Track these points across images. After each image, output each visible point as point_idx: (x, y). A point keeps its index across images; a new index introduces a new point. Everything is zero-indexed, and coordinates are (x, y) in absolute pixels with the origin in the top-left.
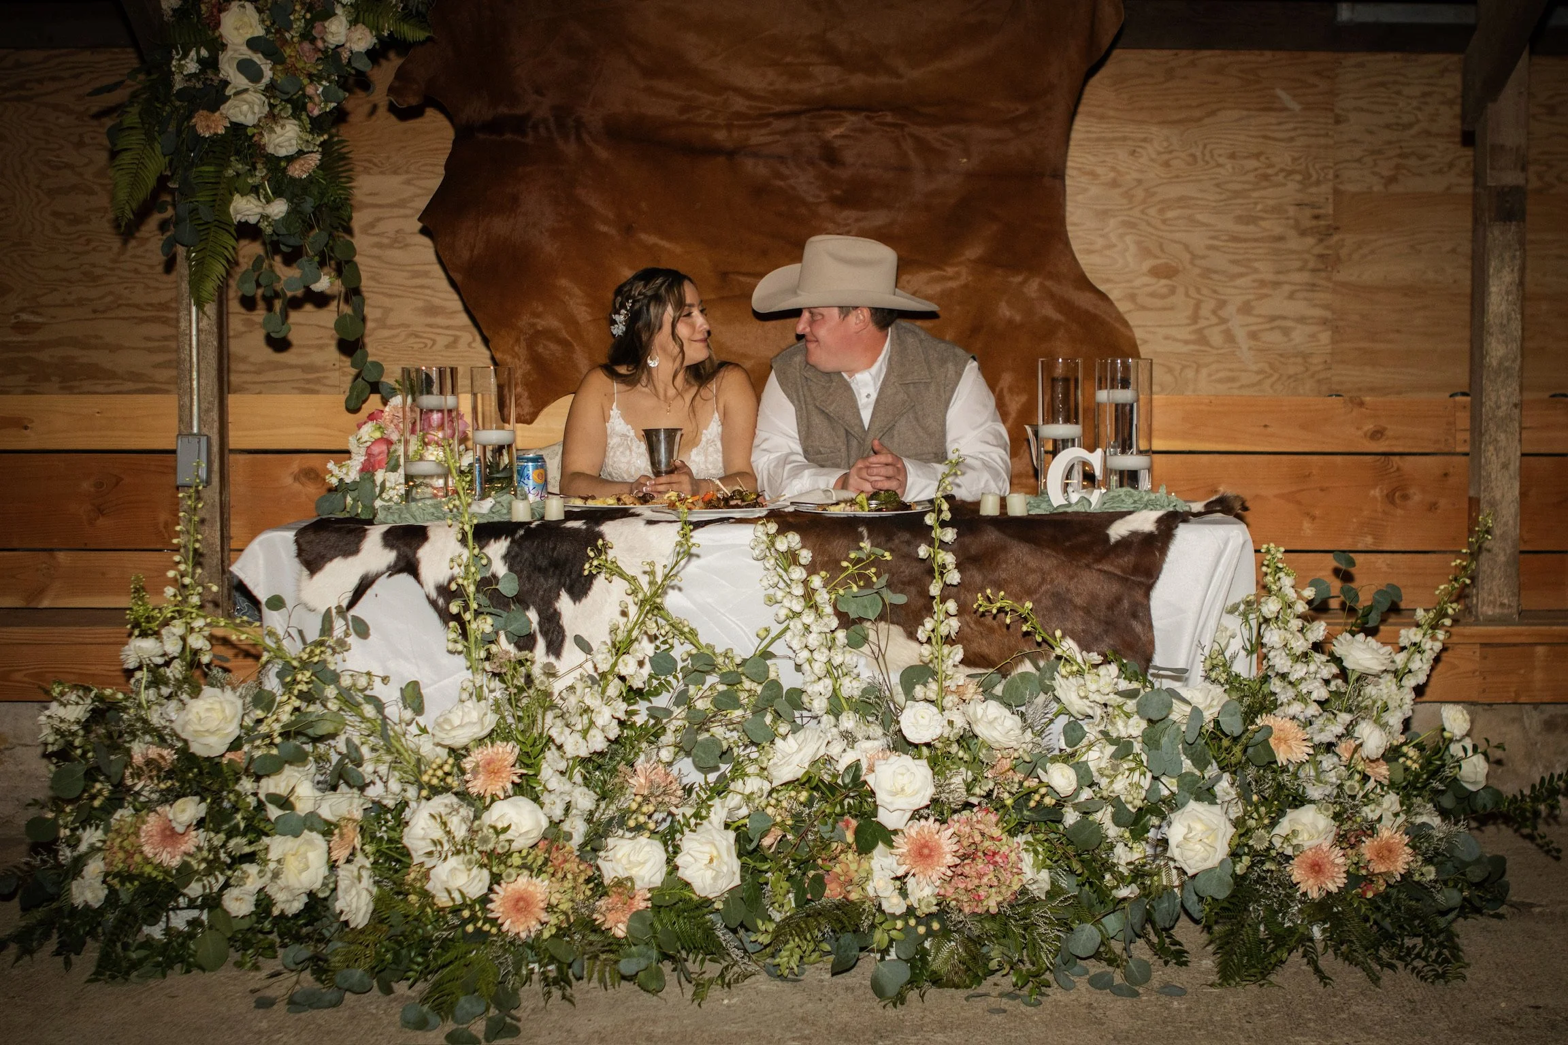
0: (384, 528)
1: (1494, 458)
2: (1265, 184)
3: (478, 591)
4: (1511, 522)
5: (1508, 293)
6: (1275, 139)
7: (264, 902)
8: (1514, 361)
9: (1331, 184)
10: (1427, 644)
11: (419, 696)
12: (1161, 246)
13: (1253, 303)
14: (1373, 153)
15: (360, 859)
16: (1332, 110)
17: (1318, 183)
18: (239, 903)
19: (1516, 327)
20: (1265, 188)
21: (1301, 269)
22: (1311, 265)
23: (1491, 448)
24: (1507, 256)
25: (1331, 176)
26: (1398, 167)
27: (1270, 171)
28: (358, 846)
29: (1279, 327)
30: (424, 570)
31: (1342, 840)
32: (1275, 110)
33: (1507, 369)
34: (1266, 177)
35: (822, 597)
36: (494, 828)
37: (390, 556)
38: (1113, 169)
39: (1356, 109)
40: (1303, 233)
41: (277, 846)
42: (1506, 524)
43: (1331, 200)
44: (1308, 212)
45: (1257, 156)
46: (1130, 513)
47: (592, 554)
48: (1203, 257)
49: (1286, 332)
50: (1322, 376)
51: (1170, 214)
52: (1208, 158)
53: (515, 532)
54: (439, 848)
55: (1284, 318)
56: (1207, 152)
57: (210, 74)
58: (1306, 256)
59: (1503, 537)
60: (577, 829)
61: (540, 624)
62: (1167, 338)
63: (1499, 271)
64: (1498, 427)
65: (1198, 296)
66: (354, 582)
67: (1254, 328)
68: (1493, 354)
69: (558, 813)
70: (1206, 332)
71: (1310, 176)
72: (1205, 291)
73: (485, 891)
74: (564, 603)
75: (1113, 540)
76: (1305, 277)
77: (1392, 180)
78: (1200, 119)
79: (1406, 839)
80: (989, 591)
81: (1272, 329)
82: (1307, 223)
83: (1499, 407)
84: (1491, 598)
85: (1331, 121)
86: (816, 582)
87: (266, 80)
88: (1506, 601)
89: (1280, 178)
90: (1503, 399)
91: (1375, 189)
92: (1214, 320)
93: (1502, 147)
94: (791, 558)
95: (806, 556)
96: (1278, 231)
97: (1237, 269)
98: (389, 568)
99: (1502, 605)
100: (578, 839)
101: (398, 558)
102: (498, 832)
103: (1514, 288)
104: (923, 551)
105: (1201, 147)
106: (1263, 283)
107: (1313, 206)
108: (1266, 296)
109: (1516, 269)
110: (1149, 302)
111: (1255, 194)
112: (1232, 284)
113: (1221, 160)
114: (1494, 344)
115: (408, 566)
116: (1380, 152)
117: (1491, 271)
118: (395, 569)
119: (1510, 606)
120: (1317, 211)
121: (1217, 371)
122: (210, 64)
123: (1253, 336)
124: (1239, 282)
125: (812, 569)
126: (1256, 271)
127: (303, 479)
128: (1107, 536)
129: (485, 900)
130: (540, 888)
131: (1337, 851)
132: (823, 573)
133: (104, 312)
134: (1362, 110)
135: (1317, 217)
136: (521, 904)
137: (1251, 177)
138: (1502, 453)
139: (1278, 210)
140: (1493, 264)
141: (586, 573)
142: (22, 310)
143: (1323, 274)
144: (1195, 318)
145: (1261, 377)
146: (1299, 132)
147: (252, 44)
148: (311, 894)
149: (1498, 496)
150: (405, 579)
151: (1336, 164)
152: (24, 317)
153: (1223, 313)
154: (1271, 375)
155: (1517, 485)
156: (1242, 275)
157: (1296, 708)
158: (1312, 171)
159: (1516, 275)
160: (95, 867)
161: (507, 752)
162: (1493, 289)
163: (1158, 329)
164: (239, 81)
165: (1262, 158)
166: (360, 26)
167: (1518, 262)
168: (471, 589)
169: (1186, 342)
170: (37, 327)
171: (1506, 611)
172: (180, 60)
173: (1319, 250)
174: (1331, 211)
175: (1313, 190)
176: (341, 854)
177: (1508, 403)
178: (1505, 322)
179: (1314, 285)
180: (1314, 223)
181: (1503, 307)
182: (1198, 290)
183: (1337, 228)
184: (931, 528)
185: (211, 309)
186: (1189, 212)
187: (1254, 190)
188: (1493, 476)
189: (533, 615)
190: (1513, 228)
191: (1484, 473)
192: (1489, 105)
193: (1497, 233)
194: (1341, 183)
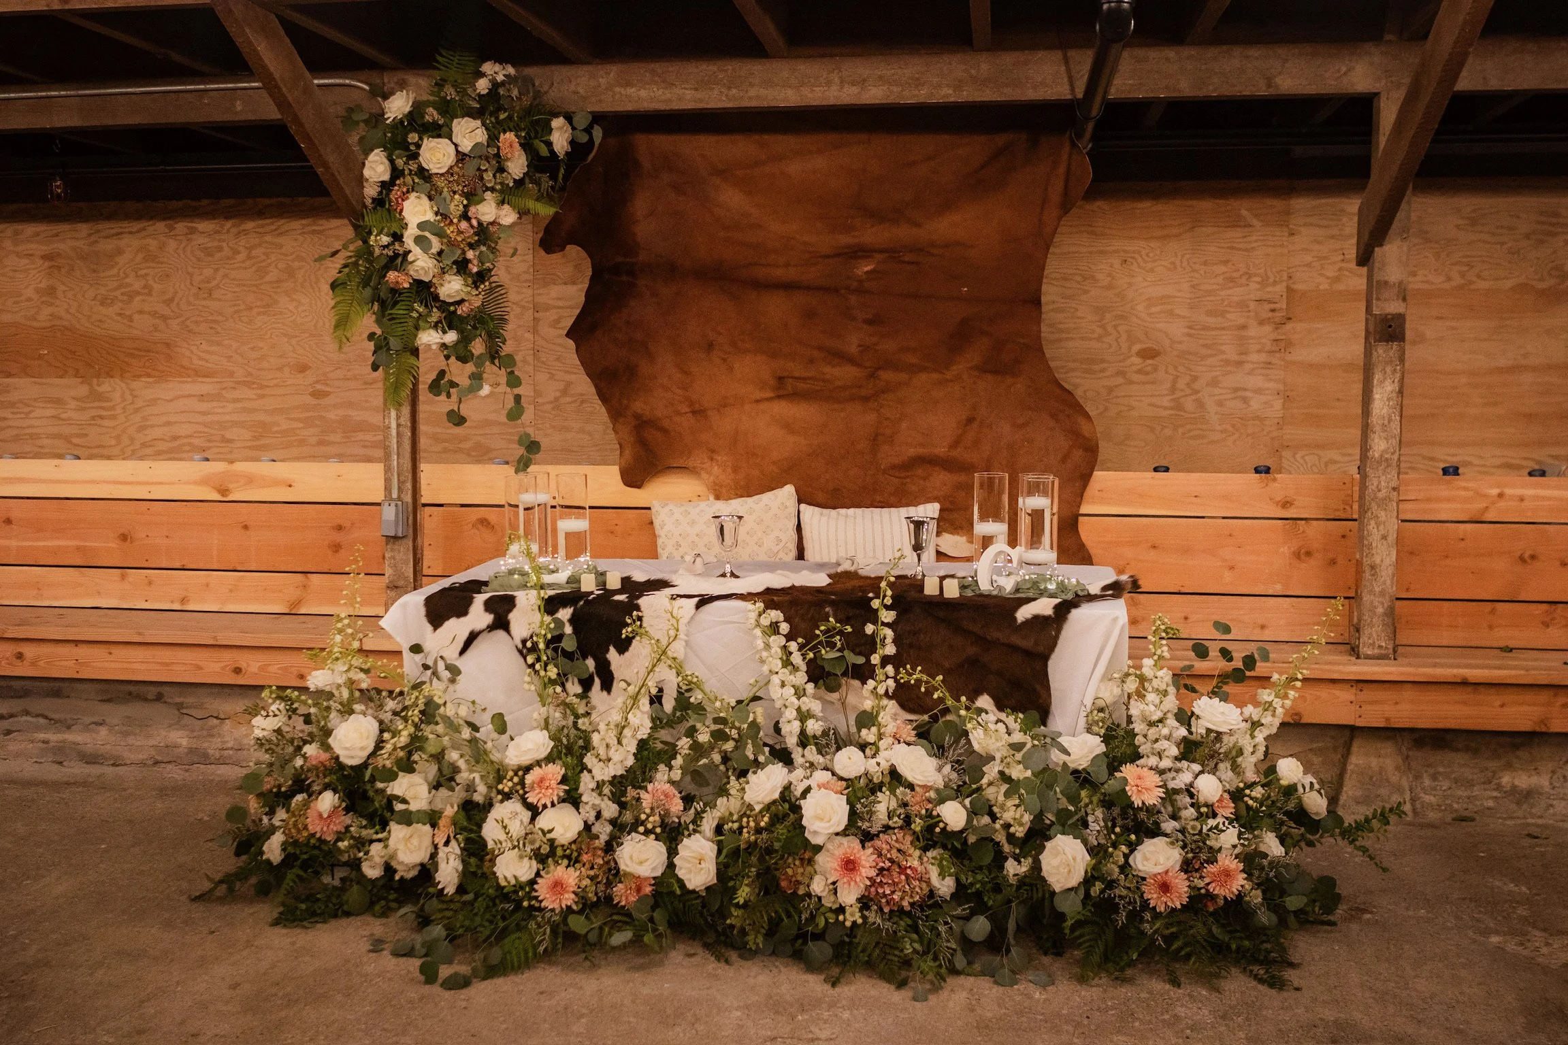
0: (487, 596)
1: (1375, 530)
2: (1231, 285)
3: (547, 647)
4: (1389, 582)
5: (1389, 399)
6: (1240, 249)
7: (389, 870)
8: (1393, 454)
9: (1284, 284)
10: (1277, 703)
11: (504, 723)
12: (1146, 334)
13: (1220, 378)
14: (1320, 258)
15: (453, 843)
16: (1287, 226)
17: (1275, 283)
18: (372, 871)
19: (1395, 427)
20: (1230, 288)
21: (1259, 351)
22: (1268, 347)
23: (1373, 522)
24: (1389, 369)
25: (1285, 278)
26: (1340, 269)
27: (1235, 275)
28: (452, 835)
29: (1240, 397)
30: (514, 627)
31: (1187, 867)
32: (1240, 226)
33: (1387, 460)
34: (1232, 280)
35: (797, 658)
36: (542, 831)
37: (489, 618)
38: (1109, 275)
39: (1305, 225)
40: (1262, 323)
41: (397, 831)
42: (1384, 583)
43: (1284, 297)
44: (1268, 306)
45: (1226, 262)
46: (1034, 599)
47: (629, 621)
48: (1180, 343)
49: (1245, 400)
50: (1275, 434)
51: (1154, 310)
52: (1185, 264)
53: (578, 602)
54: (499, 846)
55: (1245, 390)
56: (1184, 260)
57: (397, 246)
58: (1264, 341)
59: (1382, 593)
60: (603, 831)
61: (596, 668)
62: (1150, 405)
63: (1382, 382)
64: (1379, 506)
65: (1175, 373)
66: (464, 636)
67: (1222, 397)
68: (1376, 448)
69: (591, 817)
70: (1182, 400)
71: (1268, 278)
72: (1181, 369)
73: (533, 876)
74: (612, 654)
75: (1019, 621)
76: (1263, 357)
77: (1337, 279)
78: (1180, 234)
79: (1241, 866)
80: (908, 666)
81: (1234, 398)
82: (1265, 314)
83: (1379, 491)
84: (1371, 641)
85: (1286, 234)
86: (793, 646)
87: (435, 250)
88: (1384, 644)
89: (1243, 280)
90: (1383, 483)
91: (1322, 287)
92: (1188, 391)
93: (1386, 283)
94: (774, 628)
95: (785, 628)
96: (1241, 321)
97: (1204, 351)
98: (488, 627)
99: (1380, 647)
100: (604, 838)
101: (495, 619)
102: (544, 833)
103: (1394, 395)
104: (869, 629)
105: (1180, 257)
106: (1227, 362)
107: (1270, 302)
108: (1230, 372)
109: (1396, 380)
110: (1136, 377)
111: (1223, 293)
112: (1203, 363)
113: (1197, 267)
114: (1376, 441)
115: (501, 623)
116: (1326, 258)
117: (1375, 382)
118: (491, 628)
119: (1386, 648)
120: (1272, 306)
121: (1190, 431)
122: (397, 237)
123: (1220, 404)
124: (1209, 361)
125: (790, 637)
126: (1223, 352)
127: (480, 526)
128: (1015, 619)
129: (532, 882)
130: (570, 877)
131: (1183, 876)
132: (800, 640)
133: (371, 384)
134: (1311, 224)
135: (1273, 310)
136: (558, 886)
137: (1220, 280)
138: (1381, 527)
139: (1242, 305)
140: (1377, 377)
141: (624, 636)
142: (317, 382)
143: (1277, 355)
144: (1173, 389)
145: (1224, 435)
146: (1260, 243)
147: (421, 226)
148: (422, 865)
149: (1378, 561)
150: (501, 633)
151: (1289, 268)
152: (319, 387)
153: (1196, 386)
154: (1233, 434)
155: (1394, 553)
156: (1211, 356)
157: (1153, 761)
158: (1269, 274)
159: (1396, 384)
160: (277, 839)
161: (555, 771)
162: (1377, 396)
163: (1143, 399)
164: (416, 251)
165: (1230, 265)
166: (506, 206)
167: (1398, 375)
168: (542, 646)
169: (1166, 408)
170: (327, 394)
171: (1383, 652)
172: (376, 236)
173: (1274, 336)
174: (1284, 306)
175: (1270, 289)
176: (441, 840)
177: (1388, 487)
178: (1386, 422)
179: (1270, 363)
180: (1270, 314)
181: (1385, 411)
182: (1176, 368)
183: (1290, 319)
184: (877, 610)
185: (406, 410)
186: (1169, 307)
187: (1222, 289)
188: (1374, 545)
189: (590, 663)
190: (1395, 347)
191: (1366, 542)
192: (1376, 249)
193: (1380, 351)
194: (1294, 283)
